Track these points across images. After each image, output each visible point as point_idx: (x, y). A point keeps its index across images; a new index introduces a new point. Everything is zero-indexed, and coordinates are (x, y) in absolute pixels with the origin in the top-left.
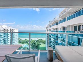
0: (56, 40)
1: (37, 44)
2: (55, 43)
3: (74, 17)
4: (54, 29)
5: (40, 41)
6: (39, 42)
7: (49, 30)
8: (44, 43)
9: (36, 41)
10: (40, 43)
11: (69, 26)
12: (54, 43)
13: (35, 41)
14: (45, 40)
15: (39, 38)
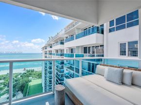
0: (61, 68)
1: (21, 82)
2: (59, 73)
3: (84, 36)
4: (57, 51)
5: (30, 74)
6: (28, 77)
7: (48, 52)
8: (39, 76)
9: (19, 76)
10: (30, 78)
11: (79, 47)
12: (57, 73)
13: (16, 77)
14: (41, 70)
15: (28, 69)
